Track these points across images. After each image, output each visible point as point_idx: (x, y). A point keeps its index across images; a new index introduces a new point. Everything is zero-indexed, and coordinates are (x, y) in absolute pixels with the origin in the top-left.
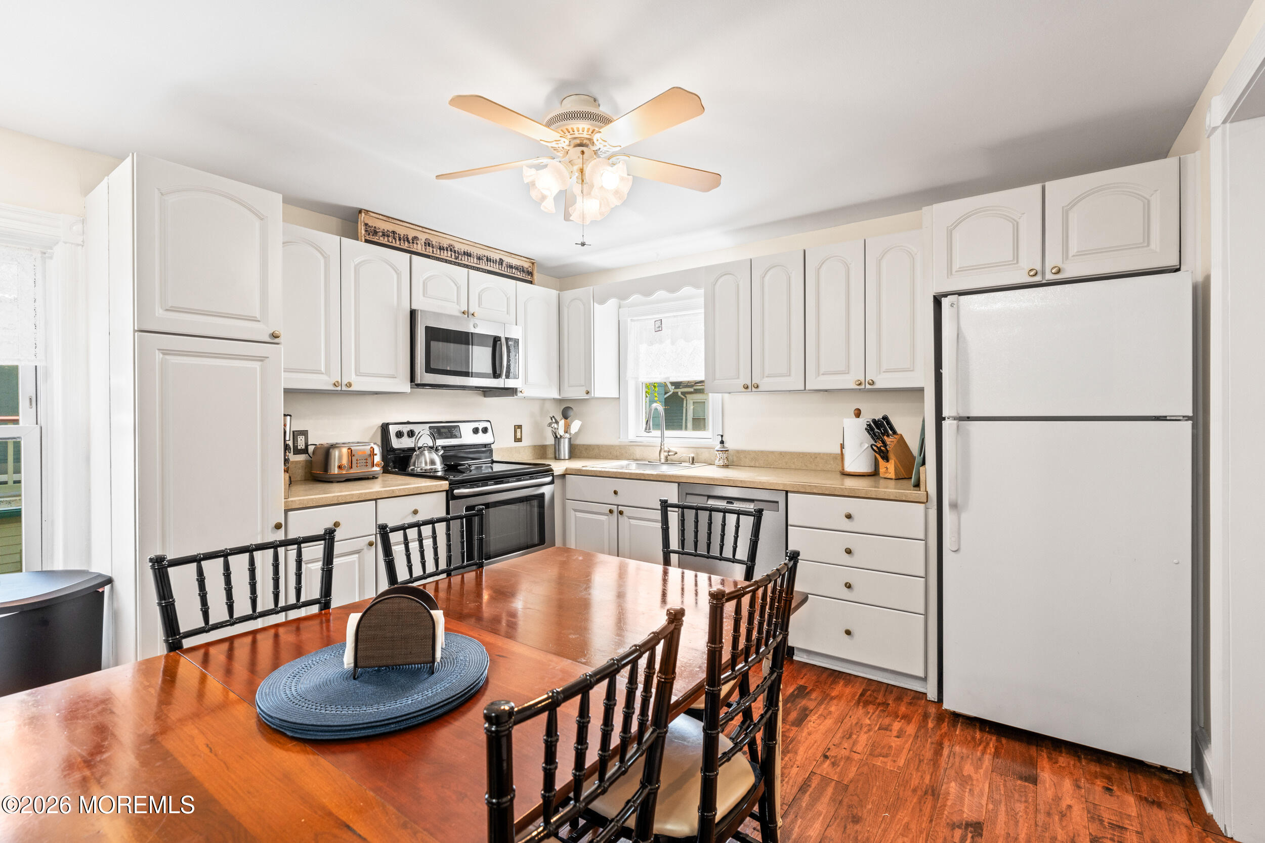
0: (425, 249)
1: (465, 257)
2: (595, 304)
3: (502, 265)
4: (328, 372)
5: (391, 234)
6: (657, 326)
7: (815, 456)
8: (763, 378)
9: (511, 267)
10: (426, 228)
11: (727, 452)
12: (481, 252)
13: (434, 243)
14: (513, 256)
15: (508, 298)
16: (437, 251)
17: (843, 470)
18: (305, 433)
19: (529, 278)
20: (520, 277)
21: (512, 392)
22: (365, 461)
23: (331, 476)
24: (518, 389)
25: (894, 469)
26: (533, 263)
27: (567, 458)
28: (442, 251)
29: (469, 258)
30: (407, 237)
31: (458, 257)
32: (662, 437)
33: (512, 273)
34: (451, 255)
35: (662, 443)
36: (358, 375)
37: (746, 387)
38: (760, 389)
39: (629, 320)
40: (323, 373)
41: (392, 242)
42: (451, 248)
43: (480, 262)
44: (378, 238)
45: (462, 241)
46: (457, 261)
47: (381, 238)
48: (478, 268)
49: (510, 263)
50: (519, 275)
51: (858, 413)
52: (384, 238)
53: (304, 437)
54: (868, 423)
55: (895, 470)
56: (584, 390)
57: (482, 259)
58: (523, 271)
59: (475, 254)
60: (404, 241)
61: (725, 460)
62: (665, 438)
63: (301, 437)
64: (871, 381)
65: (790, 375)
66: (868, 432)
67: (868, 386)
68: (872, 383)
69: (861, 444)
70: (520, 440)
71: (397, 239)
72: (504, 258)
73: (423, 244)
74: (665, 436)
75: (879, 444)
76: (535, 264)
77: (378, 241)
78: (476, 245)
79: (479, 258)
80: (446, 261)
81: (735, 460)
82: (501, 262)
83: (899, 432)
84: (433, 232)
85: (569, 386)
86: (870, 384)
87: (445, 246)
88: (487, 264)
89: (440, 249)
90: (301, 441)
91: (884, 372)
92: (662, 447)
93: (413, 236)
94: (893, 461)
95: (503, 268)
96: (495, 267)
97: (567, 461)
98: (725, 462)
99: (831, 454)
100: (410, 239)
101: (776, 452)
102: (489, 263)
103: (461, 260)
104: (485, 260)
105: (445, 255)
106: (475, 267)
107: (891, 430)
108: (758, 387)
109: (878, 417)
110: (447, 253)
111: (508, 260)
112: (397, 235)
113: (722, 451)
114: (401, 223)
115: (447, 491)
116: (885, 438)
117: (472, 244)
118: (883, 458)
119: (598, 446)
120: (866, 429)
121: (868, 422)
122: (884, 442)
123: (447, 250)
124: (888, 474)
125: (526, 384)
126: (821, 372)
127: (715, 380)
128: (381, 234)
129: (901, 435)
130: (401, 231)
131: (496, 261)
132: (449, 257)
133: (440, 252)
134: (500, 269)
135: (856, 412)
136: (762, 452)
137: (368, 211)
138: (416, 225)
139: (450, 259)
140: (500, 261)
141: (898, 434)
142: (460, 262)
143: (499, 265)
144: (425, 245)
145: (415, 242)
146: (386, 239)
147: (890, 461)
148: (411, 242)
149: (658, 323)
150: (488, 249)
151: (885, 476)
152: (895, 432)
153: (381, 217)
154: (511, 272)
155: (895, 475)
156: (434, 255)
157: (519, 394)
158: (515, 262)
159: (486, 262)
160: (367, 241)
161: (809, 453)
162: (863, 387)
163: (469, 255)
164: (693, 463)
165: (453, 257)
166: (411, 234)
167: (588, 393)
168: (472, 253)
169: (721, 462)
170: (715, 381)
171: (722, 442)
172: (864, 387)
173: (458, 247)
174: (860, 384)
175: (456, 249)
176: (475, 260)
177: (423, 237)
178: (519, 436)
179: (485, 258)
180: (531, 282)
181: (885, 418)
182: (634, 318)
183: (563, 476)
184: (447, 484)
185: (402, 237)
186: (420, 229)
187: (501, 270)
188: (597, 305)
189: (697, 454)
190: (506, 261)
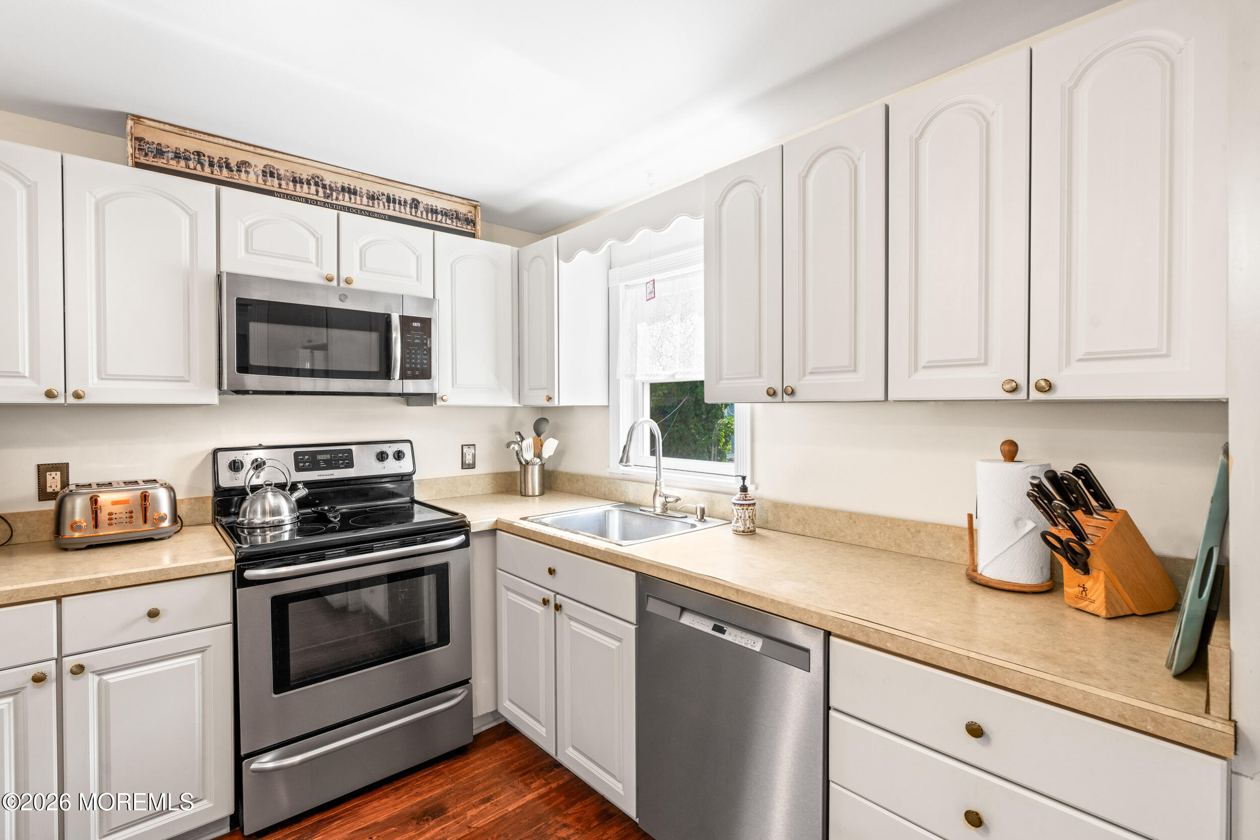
0: (265, 181)
1: (344, 195)
2: (560, 261)
3: (416, 207)
4: (34, 375)
5: (192, 156)
6: (649, 291)
7: (916, 528)
8: (804, 375)
9: (434, 211)
10: (263, 148)
11: (750, 508)
12: (375, 189)
13: (282, 172)
14: (436, 194)
15: (417, 257)
16: (287, 184)
17: (975, 570)
18: (63, 468)
19: (469, 228)
20: (451, 227)
21: (429, 399)
22: (128, 515)
23: (69, 541)
24: (438, 396)
25: (1103, 594)
26: (475, 207)
27: (537, 493)
28: (298, 185)
29: (352, 196)
30: (225, 162)
31: (332, 194)
32: (658, 467)
33: (436, 221)
34: (317, 192)
35: (658, 482)
36: (103, 379)
37: (771, 392)
38: (798, 397)
39: (622, 286)
40: (24, 377)
41: (195, 169)
42: (316, 181)
43: (373, 203)
44: (165, 161)
45: (337, 170)
46: (329, 201)
47: (173, 162)
48: (370, 212)
49: (432, 206)
50: (449, 223)
51: (1010, 451)
52: (178, 162)
53: (59, 473)
54: (1036, 482)
55: (1107, 597)
56: (545, 393)
57: (378, 199)
58: (458, 218)
59: (364, 191)
60: (220, 167)
61: (748, 522)
62: (662, 470)
63: (53, 474)
64: (1043, 383)
65: (855, 370)
66: (1035, 501)
67: (1035, 395)
68: (1049, 387)
69: (1017, 521)
70: (472, 466)
71: (207, 164)
72: (420, 198)
73: (260, 173)
74: (662, 467)
75: (1066, 534)
76: (478, 208)
77: (166, 166)
78: (364, 177)
79: (372, 197)
80: (307, 201)
81: (770, 519)
82: (415, 204)
83: (1118, 505)
84: (277, 155)
85: (530, 389)
86: (1039, 389)
87: (304, 177)
88: (389, 206)
89: (294, 181)
90: (54, 480)
91: (1080, 360)
92: (658, 488)
93: (240, 160)
94: (1102, 575)
95: (419, 212)
96: (403, 210)
97: (537, 498)
98: (748, 525)
99: (949, 527)
100: (233, 164)
101: (842, 512)
102: (391, 205)
103: (337, 199)
104: (385, 200)
105: (303, 191)
106: (364, 211)
107: (1097, 500)
108: (793, 393)
109: (1064, 466)
110: (309, 188)
111: (426, 200)
112: (206, 159)
113: (741, 505)
114: (211, 139)
115: (234, 572)
116: (1079, 515)
117: (356, 175)
118: (1074, 564)
119: (583, 477)
120: (1029, 495)
121: (1034, 478)
122: (1075, 529)
123: (309, 183)
124: (1086, 603)
125: (453, 386)
126: (923, 362)
127: (721, 379)
128: (171, 155)
129: (1125, 514)
130: (214, 151)
131: (405, 202)
132: (313, 194)
133: (295, 186)
134: (414, 213)
135: (1006, 448)
136: (816, 509)
137: (139, 117)
138: (241, 143)
139: (315, 197)
140: (413, 202)
141: (1115, 511)
142: (334, 202)
143: (411, 208)
144: (263, 176)
145: (243, 170)
146: (183, 163)
147: (1094, 573)
148: (235, 170)
149: (650, 286)
150: (387, 183)
151: (1079, 606)
152: (1107, 505)
153: (167, 127)
154: (434, 219)
155: (1107, 609)
156: (284, 191)
157: (439, 403)
158: (440, 204)
159: (386, 204)
160: (138, 165)
161: (904, 521)
162: (1022, 395)
163: (353, 192)
164: (702, 517)
165: (321, 193)
166: (235, 158)
167: (549, 399)
168: (358, 189)
169: (740, 524)
170: (723, 382)
171: (744, 489)
172: (1025, 398)
173: (328, 179)
174: (1015, 390)
175: (327, 182)
176: (365, 200)
177: (259, 163)
178: (469, 459)
179: (385, 197)
180: (473, 235)
181: (1082, 472)
182: (628, 283)
183: (492, 532)
184: (230, 561)
185: (216, 161)
186: (252, 149)
187: (416, 216)
188: (563, 263)
189: (712, 503)
190: (425, 203)
